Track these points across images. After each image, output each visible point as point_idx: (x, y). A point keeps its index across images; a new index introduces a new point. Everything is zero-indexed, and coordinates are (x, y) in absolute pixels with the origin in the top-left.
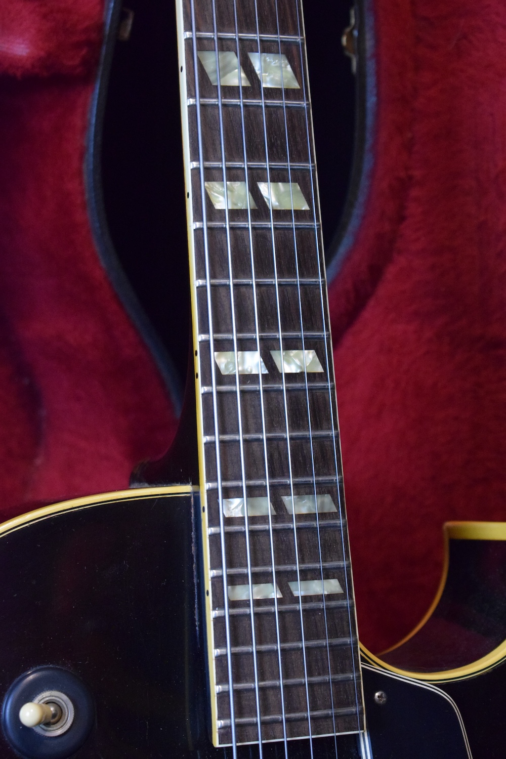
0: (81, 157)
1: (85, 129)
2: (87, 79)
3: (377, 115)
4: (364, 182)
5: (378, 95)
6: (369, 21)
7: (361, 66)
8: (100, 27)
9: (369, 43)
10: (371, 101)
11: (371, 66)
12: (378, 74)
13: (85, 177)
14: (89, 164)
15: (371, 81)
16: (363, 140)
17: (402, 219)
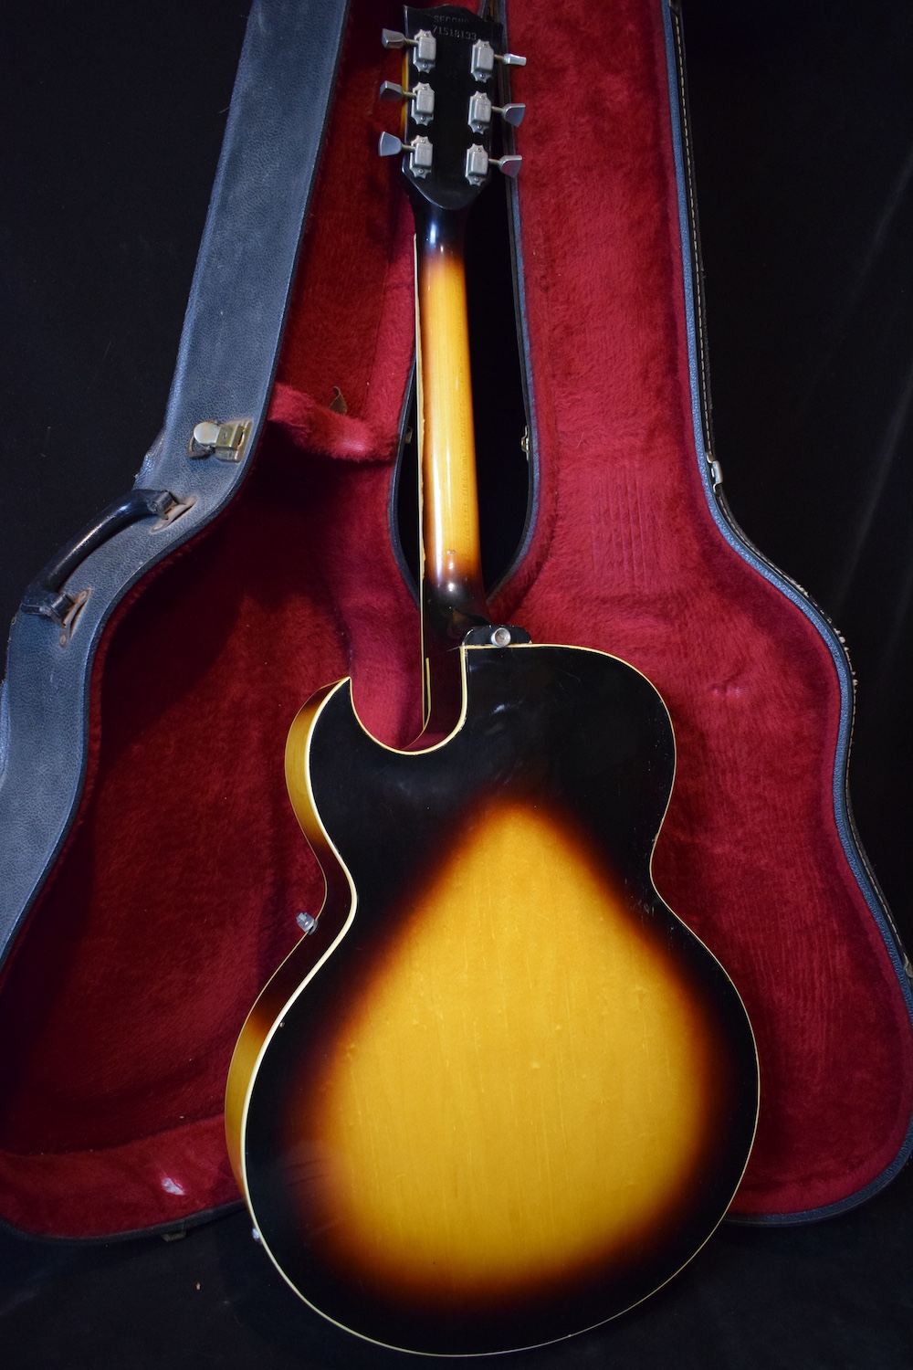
0: (387, 504)
1: (389, 489)
2: (390, 464)
3: (540, 483)
4: (533, 518)
5: (540, 472)
6: (535, 433)
7: (531, 456)
8: (397, 436)
9: (535, 445)
10: (537, 475)
11: (536, 457)
12: (540, 461)
13: (389, 515)
14: (392, 507)
15: (536, 465)
16: (533, 496)
17: (552, 538)
